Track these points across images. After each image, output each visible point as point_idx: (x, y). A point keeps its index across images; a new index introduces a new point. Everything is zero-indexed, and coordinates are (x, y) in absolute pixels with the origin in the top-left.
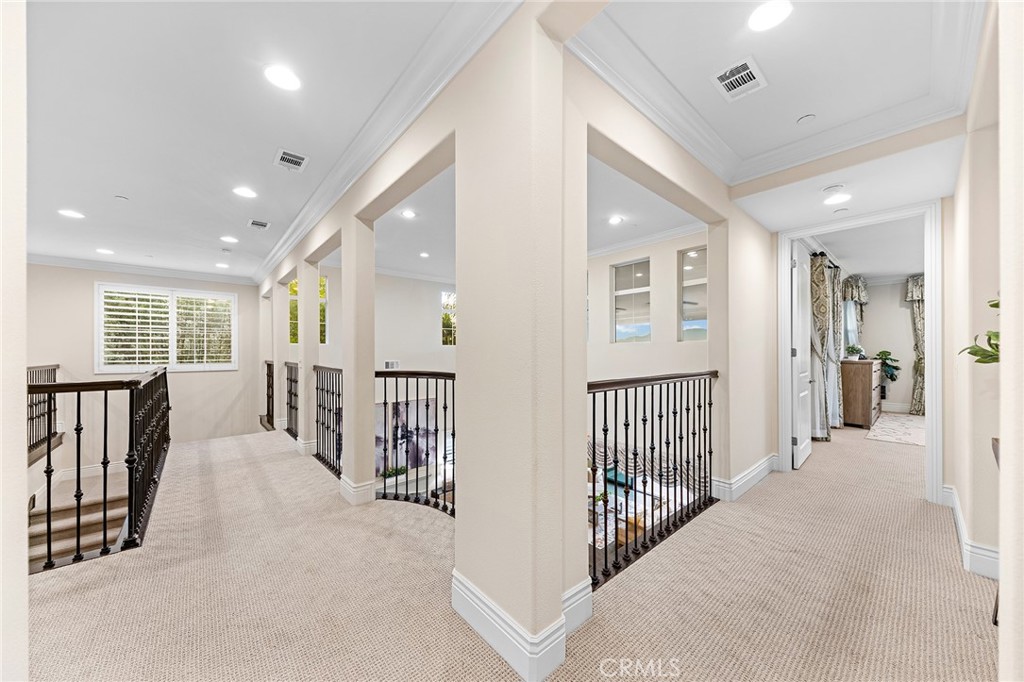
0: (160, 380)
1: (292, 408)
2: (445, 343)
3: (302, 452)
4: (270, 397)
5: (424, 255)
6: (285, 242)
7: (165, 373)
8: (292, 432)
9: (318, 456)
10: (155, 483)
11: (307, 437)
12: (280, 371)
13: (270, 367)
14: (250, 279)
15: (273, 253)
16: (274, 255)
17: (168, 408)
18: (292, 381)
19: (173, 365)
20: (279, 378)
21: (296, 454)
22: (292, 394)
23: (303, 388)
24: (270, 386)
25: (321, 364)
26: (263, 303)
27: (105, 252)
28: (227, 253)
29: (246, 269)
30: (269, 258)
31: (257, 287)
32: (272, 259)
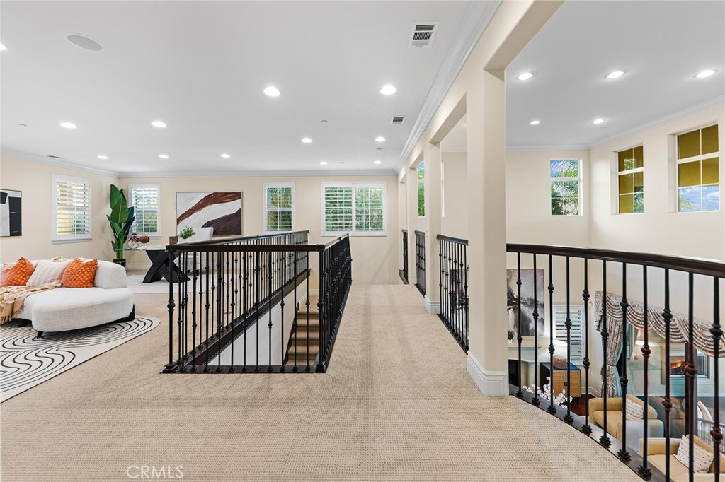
0: (344, 243)
1: (421, 268)
2: (553, 213)
3: (429, 311)
4: (406, 257)
5: (535, 123)
6: (414, 133)
7: (348, 237)
8: (421, 288)
9: (441, 316)
10: (340, 314)
11: (433, 298)
12: (411, 237)
13: (405, 234)
14: (393, 170)
15: (406, 145)
16: (407, 147)
17: (351, 260)
18: (420, 246)
19: (353, 233)
20: (411, 244)
21: (423, 310)
22: (421, 257)
23: (429, 253)
24: (406, 249)
25: (442, 234)
26: (401, 187)
27: (324, 164)
28: (379, 151)
29: (390, 163)
30: (404, 151)
31: (397, 175)
32: (406, 151)
